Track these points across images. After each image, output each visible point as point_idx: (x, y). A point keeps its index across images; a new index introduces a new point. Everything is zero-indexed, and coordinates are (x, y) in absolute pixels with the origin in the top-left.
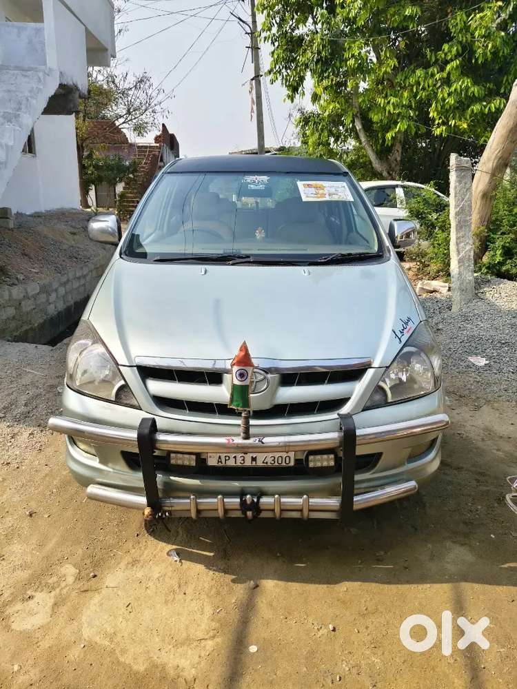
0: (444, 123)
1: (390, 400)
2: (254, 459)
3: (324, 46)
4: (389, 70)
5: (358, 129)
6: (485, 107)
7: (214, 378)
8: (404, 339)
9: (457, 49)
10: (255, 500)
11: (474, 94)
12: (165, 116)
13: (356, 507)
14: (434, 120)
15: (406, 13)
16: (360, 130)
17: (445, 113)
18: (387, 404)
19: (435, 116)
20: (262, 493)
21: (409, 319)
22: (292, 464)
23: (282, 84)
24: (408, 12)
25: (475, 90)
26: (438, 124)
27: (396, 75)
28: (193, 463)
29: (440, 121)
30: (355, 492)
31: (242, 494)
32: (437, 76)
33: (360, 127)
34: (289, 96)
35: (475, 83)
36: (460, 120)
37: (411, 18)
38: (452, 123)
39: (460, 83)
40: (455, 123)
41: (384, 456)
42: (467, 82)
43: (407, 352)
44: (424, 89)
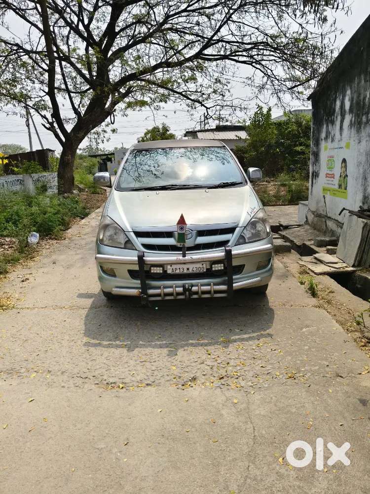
1: (247, 241)
2: (188, 269)
7: (169, 235)
8: (252, 215)
10: (190, 288)
13: (234, 288)
18: (245, 243)
20: (192, 286)
21: (255, 208)
22: (205, 271)
28: (161, 272)
30: (234, 281)
31: (184, 286)
41: (246, 266)
43: (254, 221)
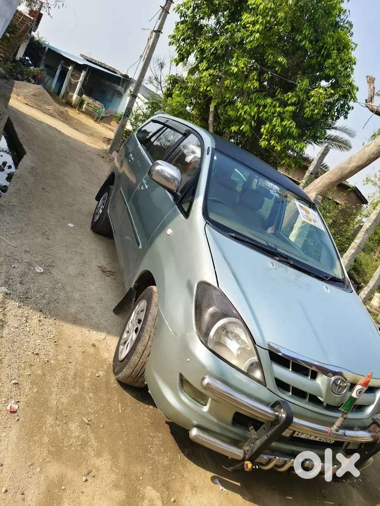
0: (267, 140)
3: (222, 47)
4: (252, 87)
5: (211, 110)
6: (295, 144)
9: (296, 100)
11: (293, 133)
12: (57, 6)
14: (262, 134)
15: (279, 59)
16: (212, 111)
17: (271, 133)
19: (265, 132)
23: (176, 49)
24: (280, 59)
25: (295, 131)
26: (264, 138)
27: (253, 93)
29: (266, 137)
32: (278, 109)
33: (213, 110)
34: (176, 60)
35: (297, 127)
36: (277, 143)
37: (280, 63)
38: (272, 142)
39: (289, 122)
40: (274, 144)
42: (294, 124)
44: (267, 112)
